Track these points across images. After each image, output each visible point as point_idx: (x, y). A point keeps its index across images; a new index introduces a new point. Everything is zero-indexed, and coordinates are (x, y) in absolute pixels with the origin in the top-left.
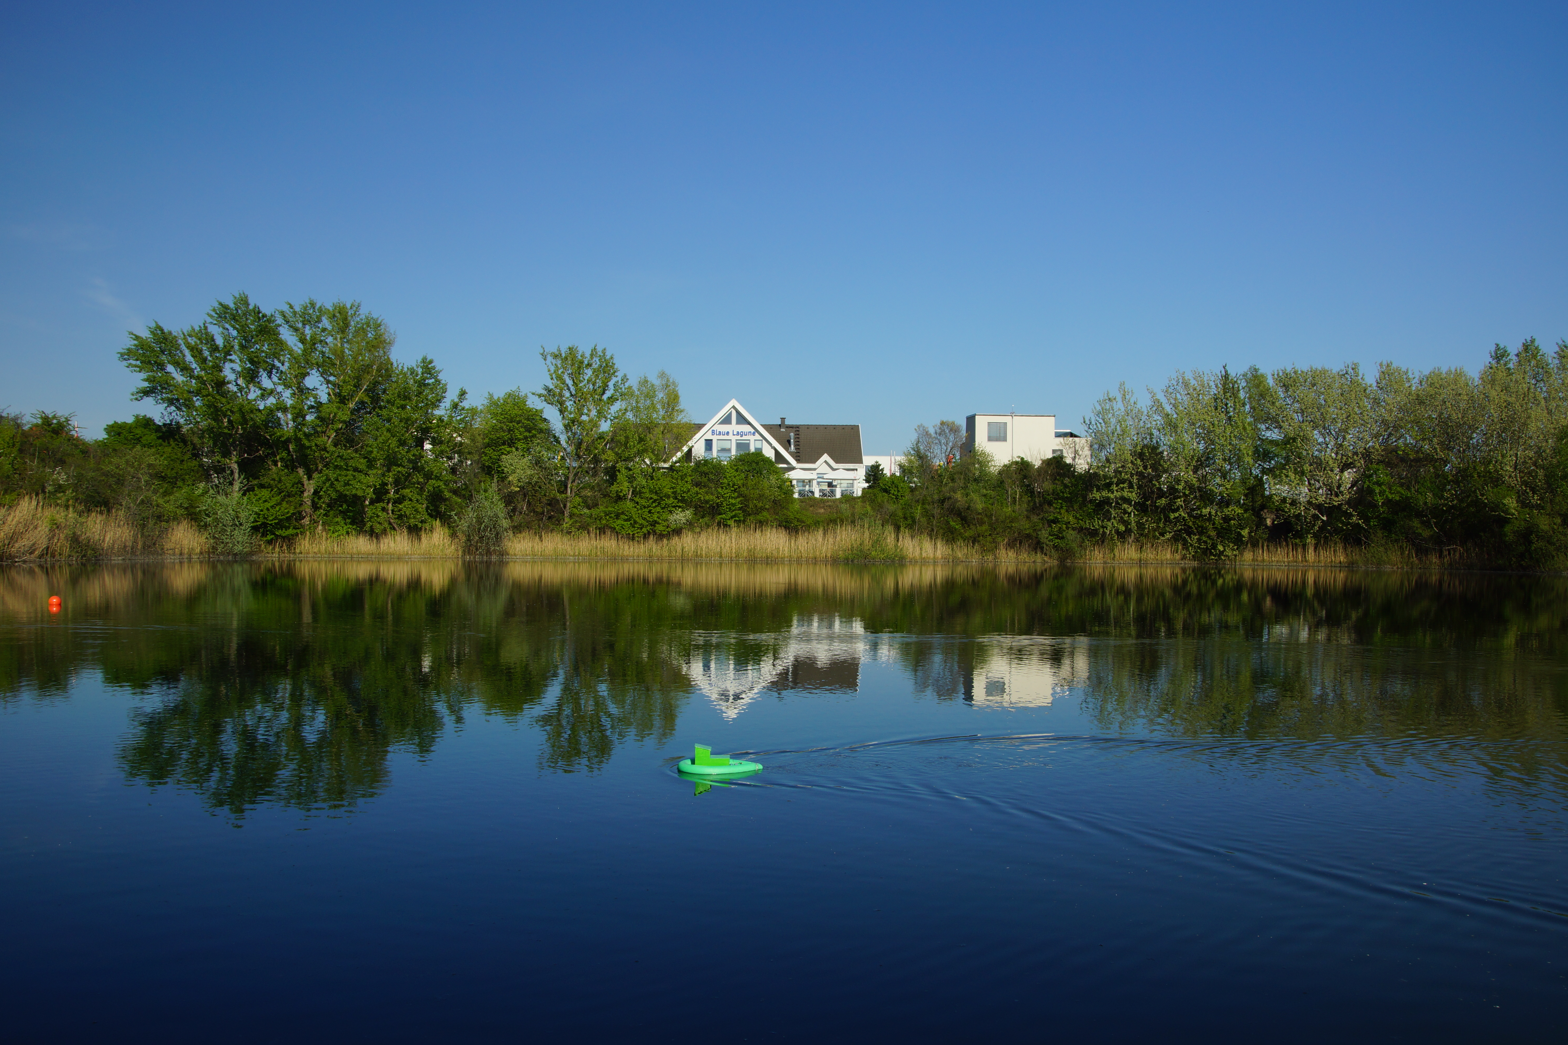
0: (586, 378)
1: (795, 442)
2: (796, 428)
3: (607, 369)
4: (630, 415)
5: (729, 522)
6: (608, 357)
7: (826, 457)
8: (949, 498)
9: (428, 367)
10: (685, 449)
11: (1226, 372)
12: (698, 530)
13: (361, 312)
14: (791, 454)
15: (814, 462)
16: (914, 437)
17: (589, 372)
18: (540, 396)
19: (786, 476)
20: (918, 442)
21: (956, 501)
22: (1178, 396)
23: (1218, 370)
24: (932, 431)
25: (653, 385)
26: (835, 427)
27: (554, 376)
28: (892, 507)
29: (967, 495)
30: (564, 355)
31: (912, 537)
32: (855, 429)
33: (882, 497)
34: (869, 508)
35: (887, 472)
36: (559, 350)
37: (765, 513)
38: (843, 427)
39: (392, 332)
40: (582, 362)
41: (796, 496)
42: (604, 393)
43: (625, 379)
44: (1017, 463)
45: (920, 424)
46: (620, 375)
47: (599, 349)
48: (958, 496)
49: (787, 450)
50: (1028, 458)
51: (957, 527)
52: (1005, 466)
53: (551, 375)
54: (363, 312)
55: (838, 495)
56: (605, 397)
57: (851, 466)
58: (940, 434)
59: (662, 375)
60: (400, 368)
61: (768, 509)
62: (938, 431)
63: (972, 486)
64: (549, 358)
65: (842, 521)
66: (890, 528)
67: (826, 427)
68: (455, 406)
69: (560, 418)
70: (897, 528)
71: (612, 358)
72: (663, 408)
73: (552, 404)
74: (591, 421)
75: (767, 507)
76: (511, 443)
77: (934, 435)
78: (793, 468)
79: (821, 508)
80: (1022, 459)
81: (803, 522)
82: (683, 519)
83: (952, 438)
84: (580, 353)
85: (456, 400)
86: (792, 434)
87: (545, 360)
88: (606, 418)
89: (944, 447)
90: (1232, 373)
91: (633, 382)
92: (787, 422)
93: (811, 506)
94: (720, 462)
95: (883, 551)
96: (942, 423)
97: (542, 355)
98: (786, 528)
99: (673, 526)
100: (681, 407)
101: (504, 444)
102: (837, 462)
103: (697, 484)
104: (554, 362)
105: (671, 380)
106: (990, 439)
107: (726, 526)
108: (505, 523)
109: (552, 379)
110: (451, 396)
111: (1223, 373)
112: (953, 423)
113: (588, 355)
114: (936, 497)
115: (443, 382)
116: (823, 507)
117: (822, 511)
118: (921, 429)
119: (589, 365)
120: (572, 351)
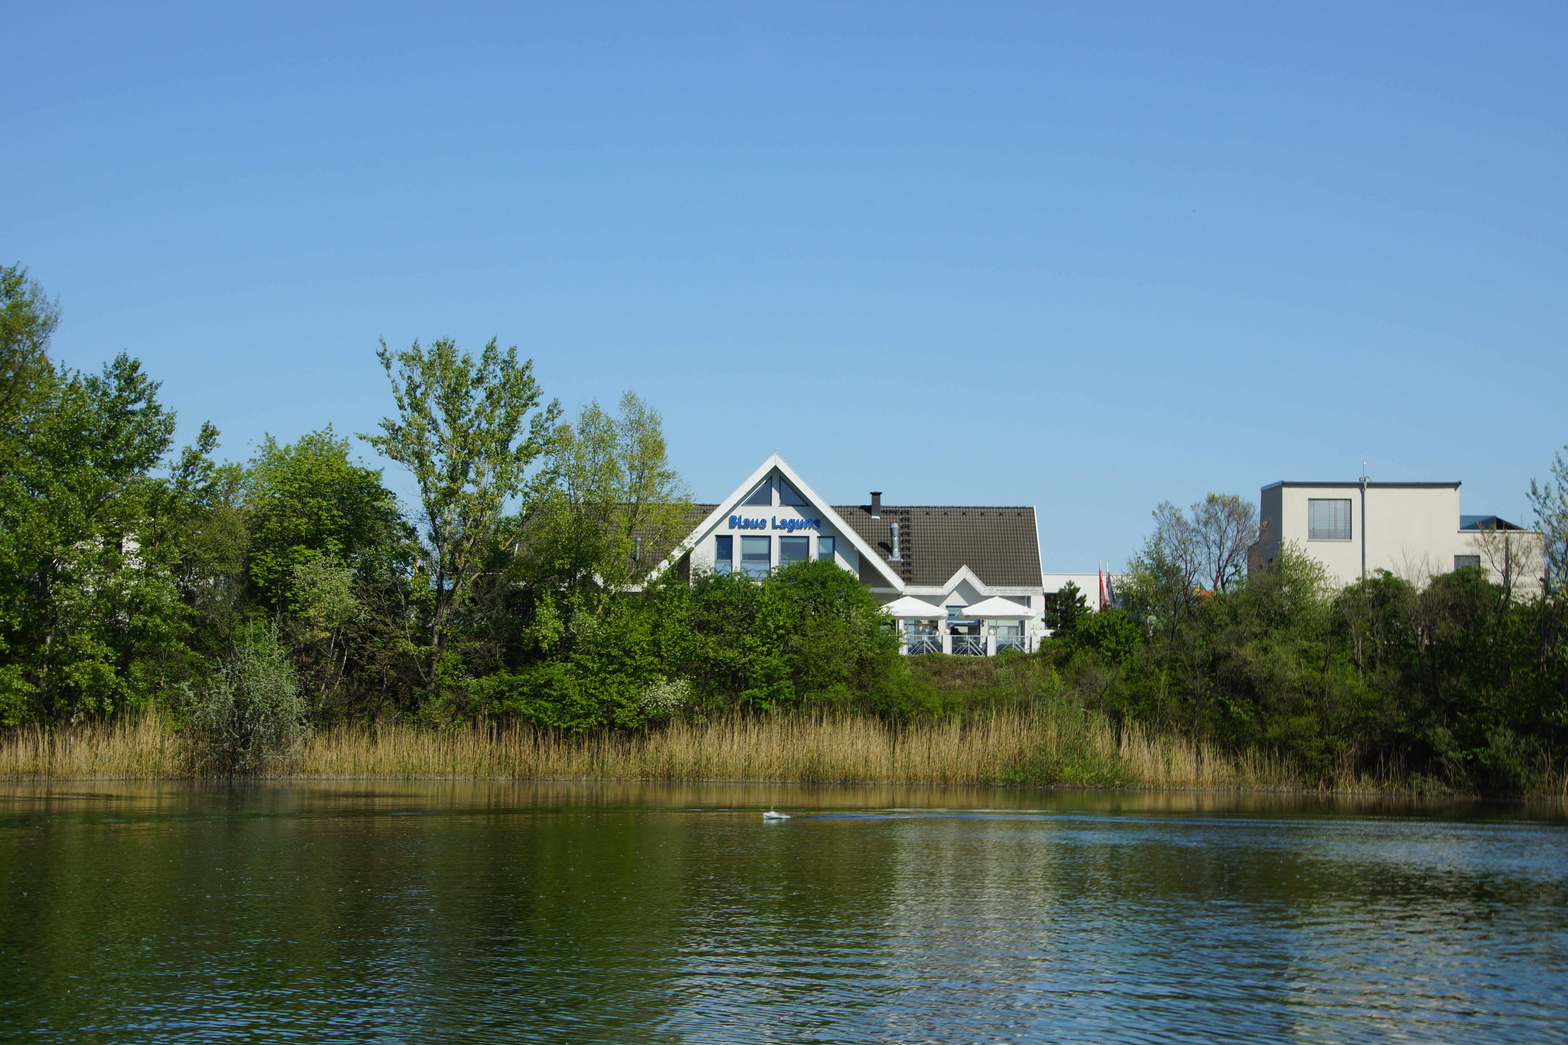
0: (474, 407)
1: (902, 542)
2: (904, 514)
3: (516, 388)
4: (562, 484)
5: (765, 705)
6: (520, 365)
7: (964, 573)
8: (1228, 656)
10: (677, 554)
12: (702, 719)
14: (892, 565)
15: (941, 582)
16: (1151, 528)
17: (479, 394)
18: (375, 443)
19: (884, 609)
20: (1161, 538)
21: (1246, 663)
24: (1188, 516)
25: (610, 423)
26: (983, 511)
27: (406, 401)
28: (1104, 675)
29: (1265, 651)
30: (426, 358)
31: (1149, 738)
32: (1025, 516)
33: (1082, 657)
34: (1056, 677)
35: (1093, 603)
36: (416, 347)
37: (841, 687)
38: (1001, 512)
39: (48, 298)
40: (462, 374)
41: (904, 651)
42: (508, 440)
43: (554, 409)
44: (1375, 583)
45: (1163, 502)
46: (544, 401)
47: (501, 348)
48: (1248, 651)
49: (885, 559)
50: (1400, 573)
51: (1244, 716)
52: (1349, 590)
53: (400, 400)
55: (992, 652)
56: (513, 447)
57: (1018, 591)
58: (1206, 524)
59: (629, 401)
60: (70, 379)
61: (845, 679)
62: (1203, 516)
63: (1277, 634)
64: (397, 364)
65: (1000, 702)
66: (1099, 719)
67: (964, 511)
68: (191, 462)
69: (419, 487)
70: (1116, 718)
71: (528, 366)
72: (632, 468)
73: (402, 459)
74: (483, 494)
75: (845, 673)
76: (314, 541)
77: (1193, 525)
78: (898, 596)
79: (954, 678)
80: (1388, 574)
81: (919, 704)
82: (672, 697)
83: (1232, 531)
84: (461, 355)
85: (196, 447)
86: (896, 526)
87: (388, 367)
88: (512, 487)
89: (1214, 549)
91: (571, 417)
92: (884, 502)
93: (935, 674)
94: (747, 580)
95: (1086, 767)
96: (1212, 500)
97: (381, 355)
98: (884, 716)
99: (651, 711)
100: (669, 468)
101: (298, 539)
102: (987, 582)
103: (702, 626)
104: (407, 372)
105: (648, 413)
106: (1314, 535)
107: (758, 711)
108: (298, 705)
109: (402, 407)
112: (1235, 499)
113: (477, 358)
114: (1198, 653)
115: (165, 409)
116: (960, 676)
117: (958, 682)
118: (1166, 513)
119: (479, 380)
120: (444, 351)
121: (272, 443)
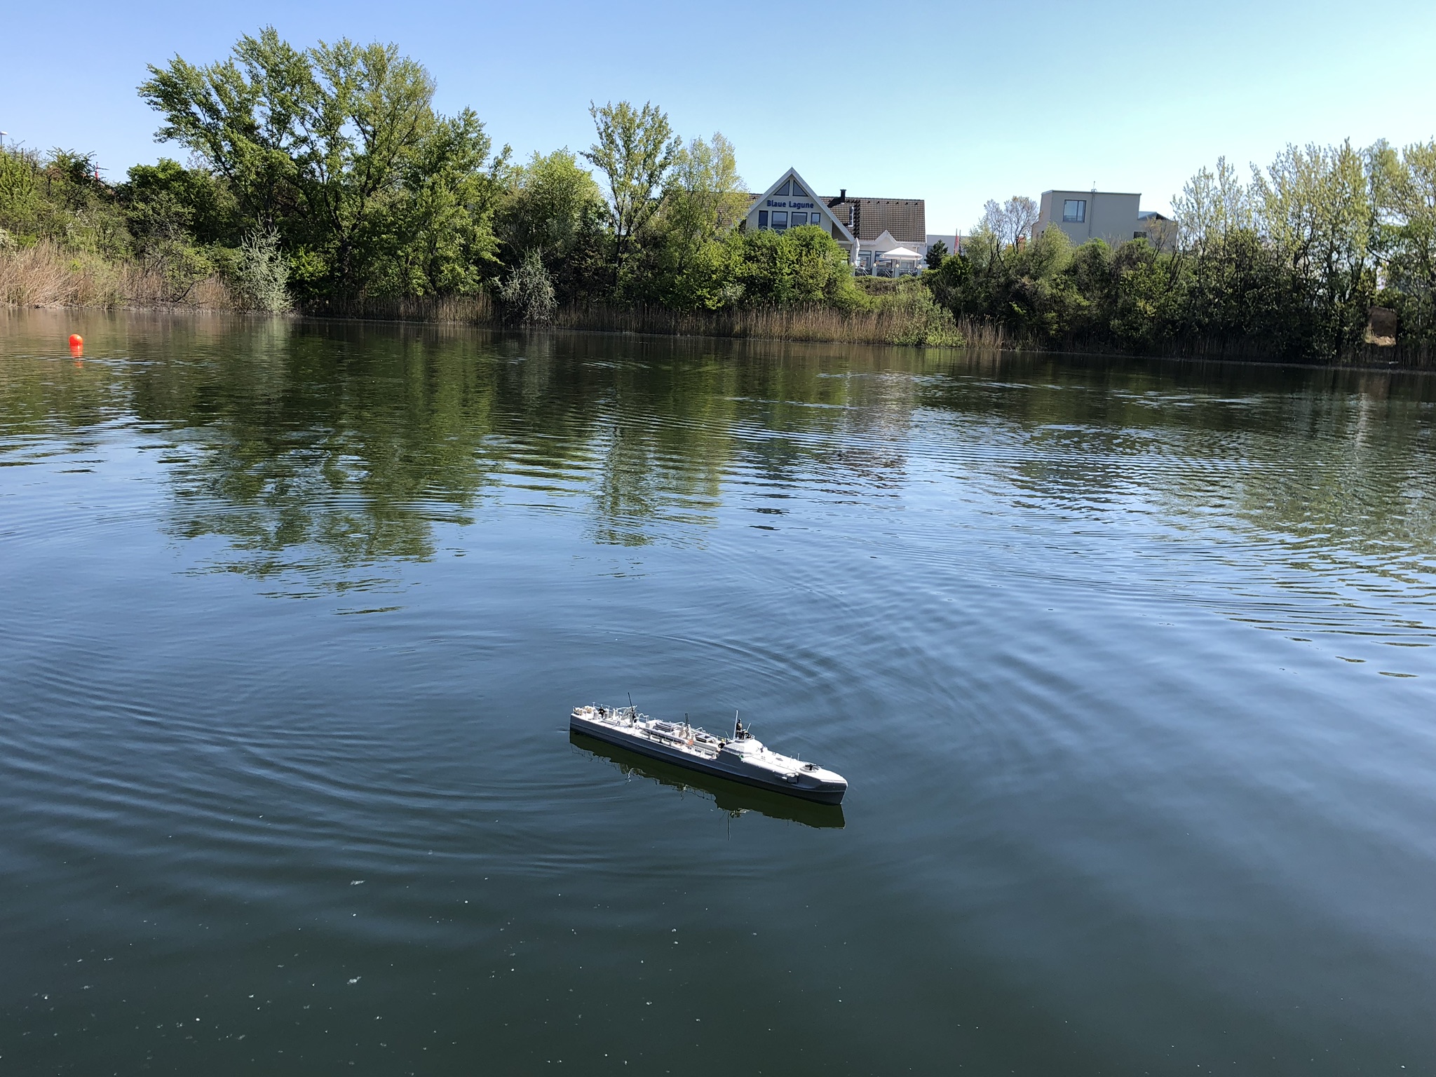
0: (637, 139)
1: (855, 217)
2: (857, 202)
3: (660, 128)
4: (682, 182)
6: (661, 117)
7: (886, 234)
8: (1015, 282)
9: (469, 118)
11: (1348, 146)
12: (748, 307)
13: (399, 55)
14: (849, 229)
15: (874, 238)
16: (983, 213)
17: (640, 132)
18: (588, 156)
20: (987, 219)
21: (1024, 285)
22: (1286, 174)
23: (1338, 144)
24: (1002, 208)
25: (707, 149)
26: (897, 202)
27: (604, 135)
28: (953, 290)
30: (614, 112)
31: (973, 323)
32: (918, 206)
35: (951, 252)
36: (609, 105)
37: (819, 292)
38: (907, 202)
39: (432, 79)
40: (631, 121)
42: (655, 157)
43: (678, 142)
45: (990, 200)
46: (673, 136)
47: (652, 107)
48: (1026, 279)
49: (846, 226)
51: (1021, 313)
53: (601, 134)
54: (401, 55)
56: (656, 161)
57: (913, 244)
58: (1011, 211)
59: (717, 138)
60: (441, 120)
61: (821, 288)
62: (1010, 208)
64: (599, 115)
67: (888, 201)
68: (498, 163)
69: (609, 181)
70: (957, 312)
71: (665, 117)
72: (718, 174)
73: (601, 166)
74: (642, 186)
75: (821, 285)
77: (1005, 212)
78: (851, 245)
79: (877, 289)
82: (733, 295)
83: (1024, 216)
84: (632, 111)
85: (500, 157)
86: (852, 208)
87: (595, 117)
88: (656, 182)
89: (1014, 225)
90: (1355, 147)
91: (686, 144)
92: (847, 195)
93: (867, 287)
96: (1015, 199)
97: (592, 110)
98: (840, 308)
99: (723, 302)
102: (897, 239)
103: (750, 259)
104: (604, 119)
105: (727, 144)
106: (1065, 219)
107: (777, 304)
108: (550, 291)
109: (601, 138)
110: (495, 152)
111: (1344, 147)
112: (1027, 199)
113: (640, 113)
115: (486, 136)
116: (880, 288)
118: (991, 205)
119: (640, 124)
120: (623, 109)
121: (537, 154)
